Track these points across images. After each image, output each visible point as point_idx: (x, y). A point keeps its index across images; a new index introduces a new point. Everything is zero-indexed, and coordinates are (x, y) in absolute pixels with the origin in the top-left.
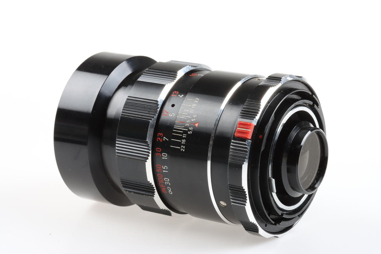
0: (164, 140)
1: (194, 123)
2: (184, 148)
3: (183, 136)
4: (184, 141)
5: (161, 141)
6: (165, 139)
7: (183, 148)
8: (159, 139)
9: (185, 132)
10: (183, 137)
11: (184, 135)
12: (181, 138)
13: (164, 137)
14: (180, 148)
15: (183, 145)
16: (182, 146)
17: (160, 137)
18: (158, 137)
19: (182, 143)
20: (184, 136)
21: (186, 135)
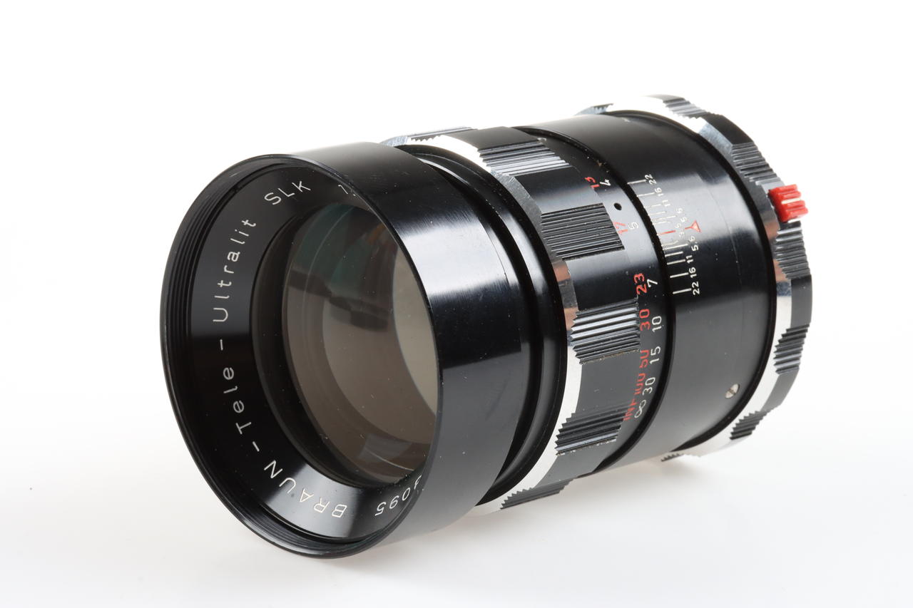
0: (650, 286)
1: (690, 226)
2: (697, 285)
3: (687, 260)
4: (692, 270)
5: (645, 291)
6: (650, 283)
7: (696, 288)
8: (639, 287)
9: (687, 251)
10: (689, 262)
11: (687, 257)
12: (685, 267)
13: (648, 281)
14: (690, 289)
15: (695, 280)
16: (694, 283)
17: (640, 283)
18: (638, 285)
19: (692, 276)
20: (690, 259)
21: (691, 256)
